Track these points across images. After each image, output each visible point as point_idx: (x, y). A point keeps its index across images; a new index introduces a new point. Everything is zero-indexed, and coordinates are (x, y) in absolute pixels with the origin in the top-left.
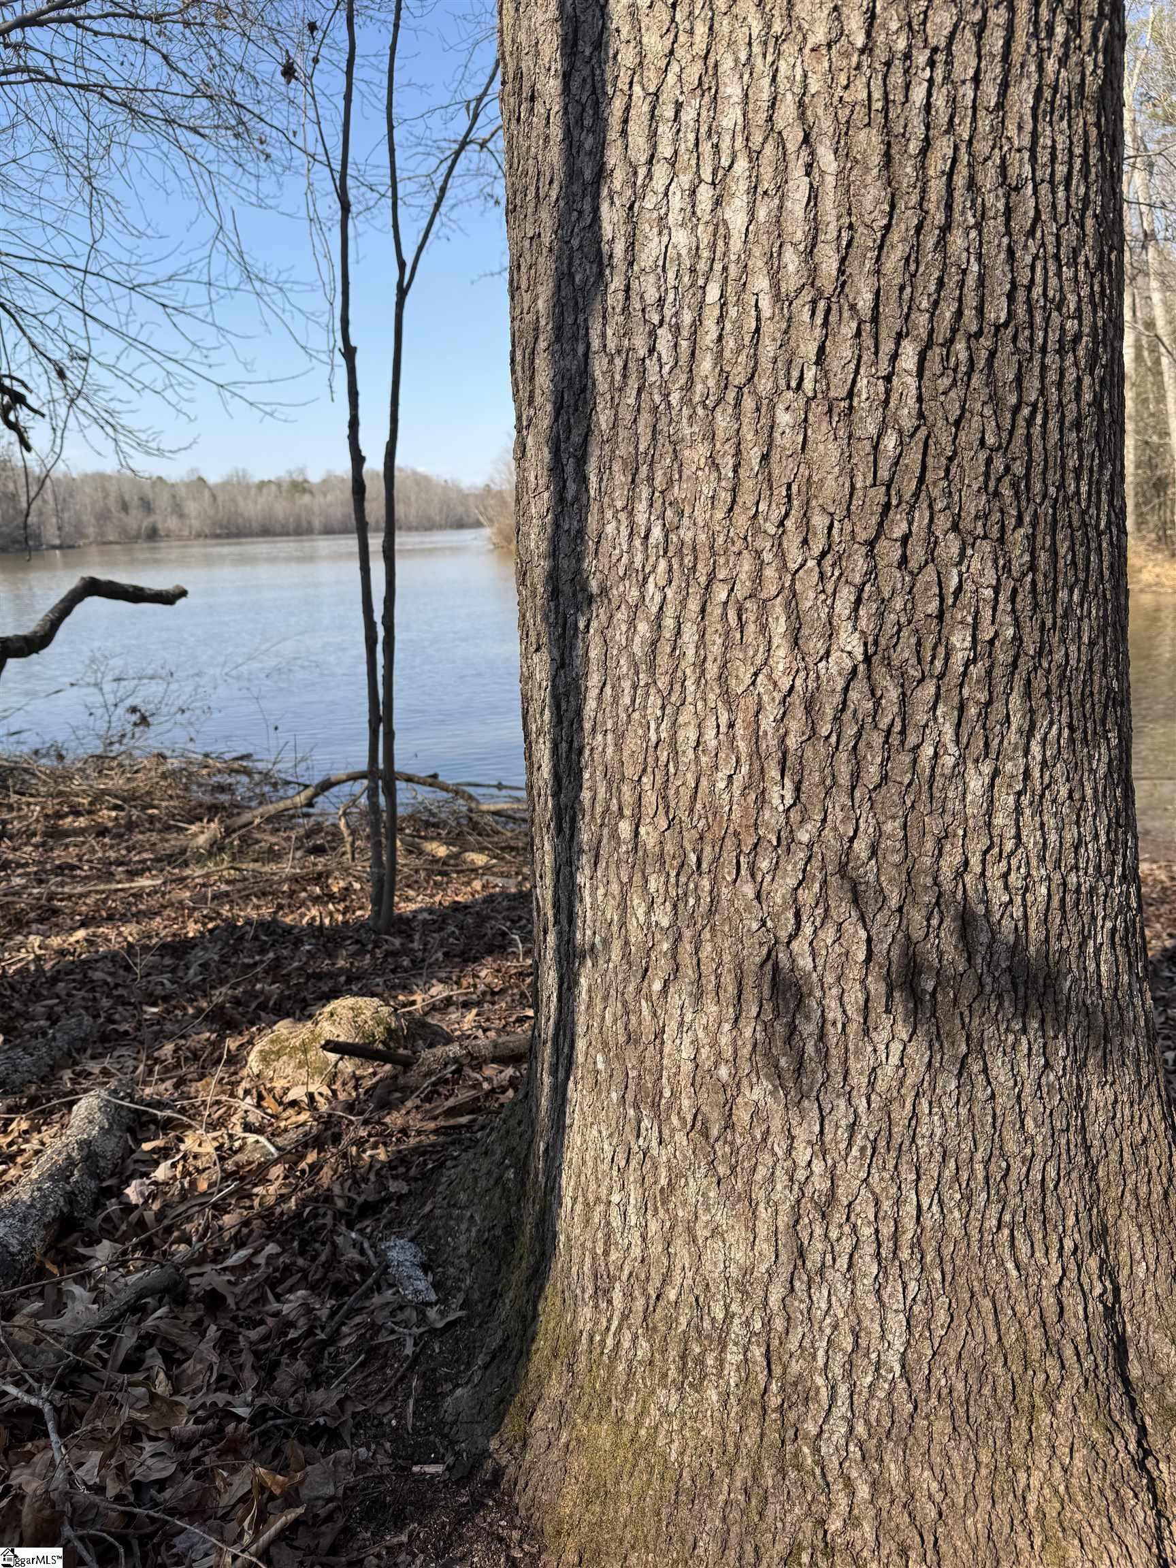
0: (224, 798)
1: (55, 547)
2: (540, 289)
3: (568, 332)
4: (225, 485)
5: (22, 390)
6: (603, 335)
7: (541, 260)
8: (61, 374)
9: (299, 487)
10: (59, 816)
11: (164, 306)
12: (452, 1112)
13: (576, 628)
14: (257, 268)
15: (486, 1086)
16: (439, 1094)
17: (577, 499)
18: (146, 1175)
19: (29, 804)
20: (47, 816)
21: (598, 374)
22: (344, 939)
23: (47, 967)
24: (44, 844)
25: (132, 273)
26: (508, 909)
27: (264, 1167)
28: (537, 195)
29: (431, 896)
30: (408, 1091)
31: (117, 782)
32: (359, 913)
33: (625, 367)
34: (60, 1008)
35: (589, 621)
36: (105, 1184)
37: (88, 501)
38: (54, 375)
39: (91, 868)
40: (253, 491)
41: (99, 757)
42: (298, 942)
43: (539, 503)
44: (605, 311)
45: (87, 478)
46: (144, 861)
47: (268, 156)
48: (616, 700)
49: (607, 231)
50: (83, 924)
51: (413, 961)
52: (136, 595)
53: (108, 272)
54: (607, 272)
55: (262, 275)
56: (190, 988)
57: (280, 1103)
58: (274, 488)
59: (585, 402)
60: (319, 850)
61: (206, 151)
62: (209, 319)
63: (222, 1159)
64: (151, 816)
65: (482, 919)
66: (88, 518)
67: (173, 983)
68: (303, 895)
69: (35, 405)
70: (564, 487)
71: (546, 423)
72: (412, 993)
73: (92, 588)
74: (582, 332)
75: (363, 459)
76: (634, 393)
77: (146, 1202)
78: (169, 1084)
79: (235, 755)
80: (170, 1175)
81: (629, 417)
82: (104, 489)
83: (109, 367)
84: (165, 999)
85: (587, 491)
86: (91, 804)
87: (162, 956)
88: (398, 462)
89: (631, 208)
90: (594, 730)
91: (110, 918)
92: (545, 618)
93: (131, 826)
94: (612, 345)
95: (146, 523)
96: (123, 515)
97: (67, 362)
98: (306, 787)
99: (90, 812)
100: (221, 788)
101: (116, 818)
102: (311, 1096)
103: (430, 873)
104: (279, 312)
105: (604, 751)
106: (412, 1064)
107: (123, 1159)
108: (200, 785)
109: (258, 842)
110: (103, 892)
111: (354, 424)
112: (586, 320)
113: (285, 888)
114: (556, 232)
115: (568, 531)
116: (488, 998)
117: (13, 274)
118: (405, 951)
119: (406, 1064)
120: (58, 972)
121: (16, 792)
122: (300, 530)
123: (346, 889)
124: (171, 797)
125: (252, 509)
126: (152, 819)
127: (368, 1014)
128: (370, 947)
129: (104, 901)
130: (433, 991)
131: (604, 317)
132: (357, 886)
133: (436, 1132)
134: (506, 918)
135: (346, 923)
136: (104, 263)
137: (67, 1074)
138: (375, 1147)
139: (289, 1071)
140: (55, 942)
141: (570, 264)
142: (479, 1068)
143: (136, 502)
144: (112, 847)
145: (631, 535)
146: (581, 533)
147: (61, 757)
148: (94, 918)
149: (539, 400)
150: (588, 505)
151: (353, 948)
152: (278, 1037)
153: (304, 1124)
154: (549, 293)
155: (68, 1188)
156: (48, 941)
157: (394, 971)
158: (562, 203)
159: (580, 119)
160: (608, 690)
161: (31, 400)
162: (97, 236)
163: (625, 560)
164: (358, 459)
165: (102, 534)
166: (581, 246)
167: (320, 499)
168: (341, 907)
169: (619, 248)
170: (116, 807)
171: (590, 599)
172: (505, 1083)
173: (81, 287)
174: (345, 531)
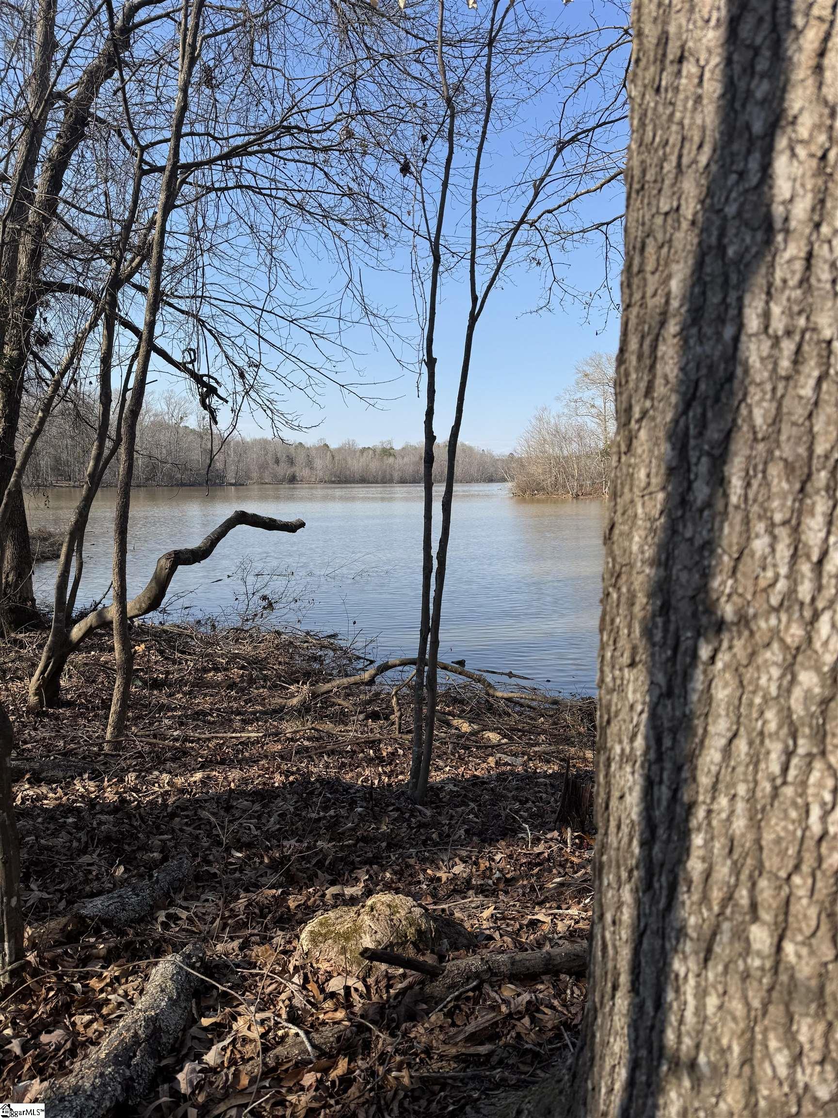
0: (316, 666)
1: (232, 484)
2: (675, 267)
3: (710, 313)
4: (339, 450)
5: (215, 385)
6: (766, 315)
7: (679, 235)
8: (242, 376)
9: (387, 452)
10: (205, 670)
11: (311, 333)
12: (474, 1038)
13: (695, 656)
14: (372, 306)
15: (504, 1009)
16: (461, 1010)
17: (709, 504)
18: (198, 1057)
19: (187, 661)
20: (197, 669)
21: (754, 360)
22: (388, 806)
23: (171, 800)
24: (190, 693)
25: (293, 311)
26: (517, 789)
27: (301, 1066)
28: (679, 165)
29: (457, 768)
30: (433, 1002)
31: (246, 649)
32: (401, 777)
33: (798, 350)
34: (172, 844)
35: (716, 651)
36: (164, 1063)
37: (255, 456)
38: (237, 376)
39: (218, 716)
40: (358, 454)
41: (237, 629)
42: (353, 803)
43: (649, 504)
44: (770, 285)
45: (256, 442)
46: (254, 713)
47: (386, 235)
48: (755, 761)
49: (783, 187)
50: (203, 767)
51: (440, 835)
52: (270, 524)
53: (277, 311)
54: (780, 238)
55: (375, 312)
56: (269, 836)
57: (322, 990)
58: (371, 452)
59: (732, 393)
60: (375, 716)
61: (348, 235)
62: (338, 341)
63: (266, 1049)
64: (265, 675)
65: (497, 798)
66: (254, 467)
67: (257, 828)
68: (361, 755)
69: (224, 395)
70: (689, 488)
71: (669, 416)
72: (439, 868)
73: (242, 518)
74: (732, 312)
75: (435, 438)
76: (812, 382)
77: (193, 1093)
78: (236, 944)
79: (326, 634)
80: (219, 1061)
81: (799, 413)
82: (265, 449)
83: (272, 372)
84: (249, 846)
85: (726, 495)
86: (227, 663)
87: (253, 802)
88: (460, 439)
89: (824, 157)
90: (715, 787)
91: (222, 762)
92: (648, 632)
93: (252, 681)
94: (778, 324)
95: (289, 472)
96: (275, 466)
97: (246, 368)
98: (372, 662)
99: (226, 669)
100: (315, 658)
101: (242, 676)
102: (347, 989)
103: (456, 745)
104: (385, 337)
105: (729, 820)
106: (438, 975)
107: (184, 1030)
108: (300, 655)
109: (333, 704)
110: (221, 738)
111: (430, 413)
112: (740, 299)
113: (349, 748)
114: (702, 202)
115: (691, 540)
116: (502, 886)
117: (219, 312)
118: (436, 824)
119: (432, 973)
120: (177, 807)
121: (178, 651)
122: (385, 479)
123: (393, 754)
124: (280, 663)
125: (356, 465)
126: (265, 678)
127: (403, 913)
128: (407, 815)
129: (221, 746)
130: (457, 870)
131: (769, 293)
132: (401, 752)
133: (457, 1058)
134: (516, 799)
135: (389, 785)
136: (275, 305)
137: (162, 916)
138: (399, 1070)
139: (332, 954)
140: (179, 781)
141: (722, 235)
142: (497, 986)
143: (284, 458)
144: (235, 699)
145: (794, 557)
146: (709, 546)
147: (213, 626)
148: (211, 761)
149: (660, 389)
150: (725, 513)
151: (396, 814)
152: (326, 920)
153: (338, 1023)
154: (688, 271)
155: (128, 1073)
156: (175, 780)
157: (424, 843)
158: (714, 168)
159: (750, 69)
160: (742, 746)
161: (221, 391)
162: (272, 287)
163: (782, 585)
164: (430, 437)
165: (261, 478)
166: (739, 214)
167: (399, 461)
168: (388, 769)
169: (801, 209)
170: (243, 668)
171: (720, 626)
172: (522, 1008)
173: (258, 321)
174: (414, 481)
